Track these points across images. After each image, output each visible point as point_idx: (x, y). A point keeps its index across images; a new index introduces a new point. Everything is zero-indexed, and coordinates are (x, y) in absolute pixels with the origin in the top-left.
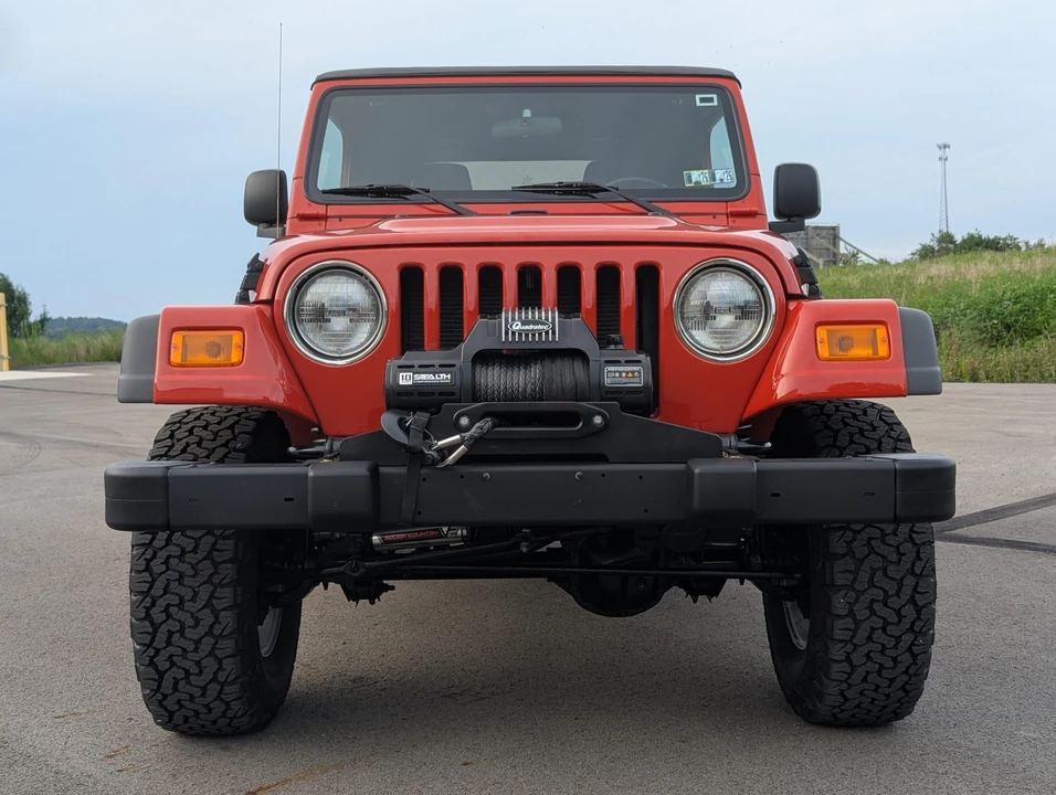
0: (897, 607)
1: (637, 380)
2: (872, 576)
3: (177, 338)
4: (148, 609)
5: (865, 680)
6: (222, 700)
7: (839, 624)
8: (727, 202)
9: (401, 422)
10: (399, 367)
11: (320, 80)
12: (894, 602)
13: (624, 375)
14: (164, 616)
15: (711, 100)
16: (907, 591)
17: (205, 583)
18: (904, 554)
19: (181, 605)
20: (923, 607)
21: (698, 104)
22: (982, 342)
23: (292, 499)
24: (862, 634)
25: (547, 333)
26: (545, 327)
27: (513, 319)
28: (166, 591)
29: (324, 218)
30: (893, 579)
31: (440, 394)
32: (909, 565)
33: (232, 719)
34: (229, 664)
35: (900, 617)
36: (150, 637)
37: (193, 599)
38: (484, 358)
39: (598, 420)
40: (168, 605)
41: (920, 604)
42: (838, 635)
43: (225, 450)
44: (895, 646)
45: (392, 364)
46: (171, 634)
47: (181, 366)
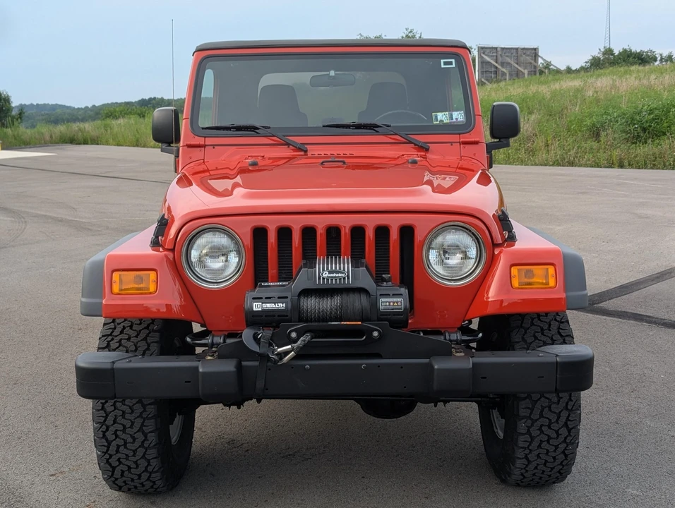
0: (557, 429)
1: (400, 307)
2: (542, 412)
3: (116, 276)
4: (104, 433)
5: (536, 468)
6: (151, 481)
7: (521, 438)
8: (460, 134)
9: (255, 337)
10: (254, 298)
11: (199, 50)
12: (555, 426)
13: (392, 304)
14: (114, 436)
15: (451, 63)
16: (563, 420)
17: (138, 417)
18: (562, 398)
19: (124, 430)
20: (572, 428)
21: (443, 66)
22: (627, 140)
23: (190, 382)
24: (535, 444)
25: (344, 278)
26: (343, 275)
27: (323, 270)
28: (115, 422)
29: (204, 146)
30: (555, 413)
31: (279, 316)
32: (564, 404)
33: (156, 489)
34: (154, 463)
35: (558, 435)
36: (106, 448)
37: (131, 427)
38: (306, 293)
39: (376, 334)
40: (116, 431)
41: (570, 427)
42: (521, 444)
43: (147, 331)
44: (555, 451)
45: (249, 296)
46: (118, 446)
47: (119, 294)
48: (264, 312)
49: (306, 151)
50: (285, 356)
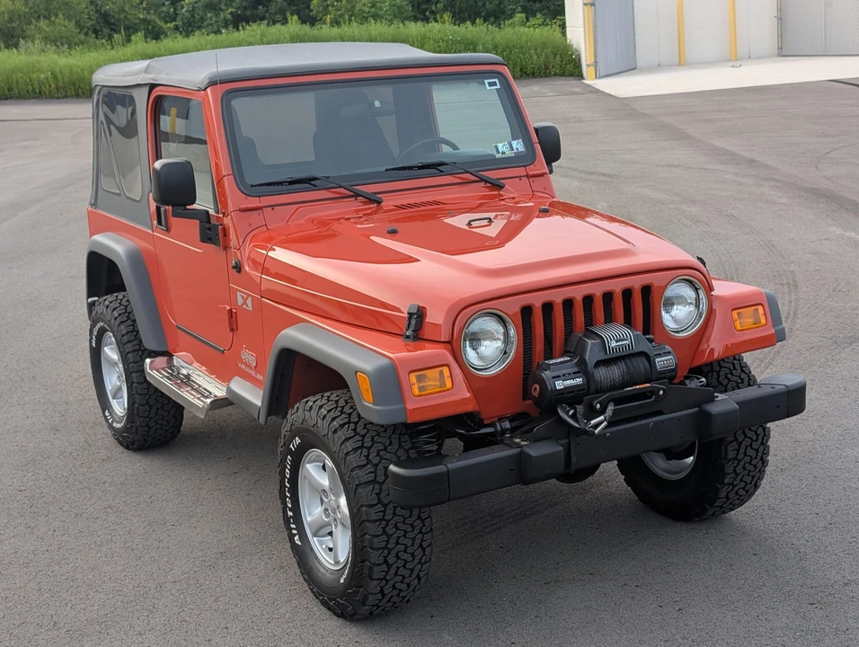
1: (672, 364)
3: (413, 377)
8: (525, 167)
9: (567, 414)
10: (553, 378)
13: (665, 362)
15: (494, 84)
23: (513, 470)
25: (629, 345)
26: (627, 342)
27: (611, 340)
29: (260, 208)
31: (580, 391)
38: (599, 364)
39: (661, 392)
47: (420, 396)
48: (565, 388)
49: (379, 203)
50: (595, 429)
